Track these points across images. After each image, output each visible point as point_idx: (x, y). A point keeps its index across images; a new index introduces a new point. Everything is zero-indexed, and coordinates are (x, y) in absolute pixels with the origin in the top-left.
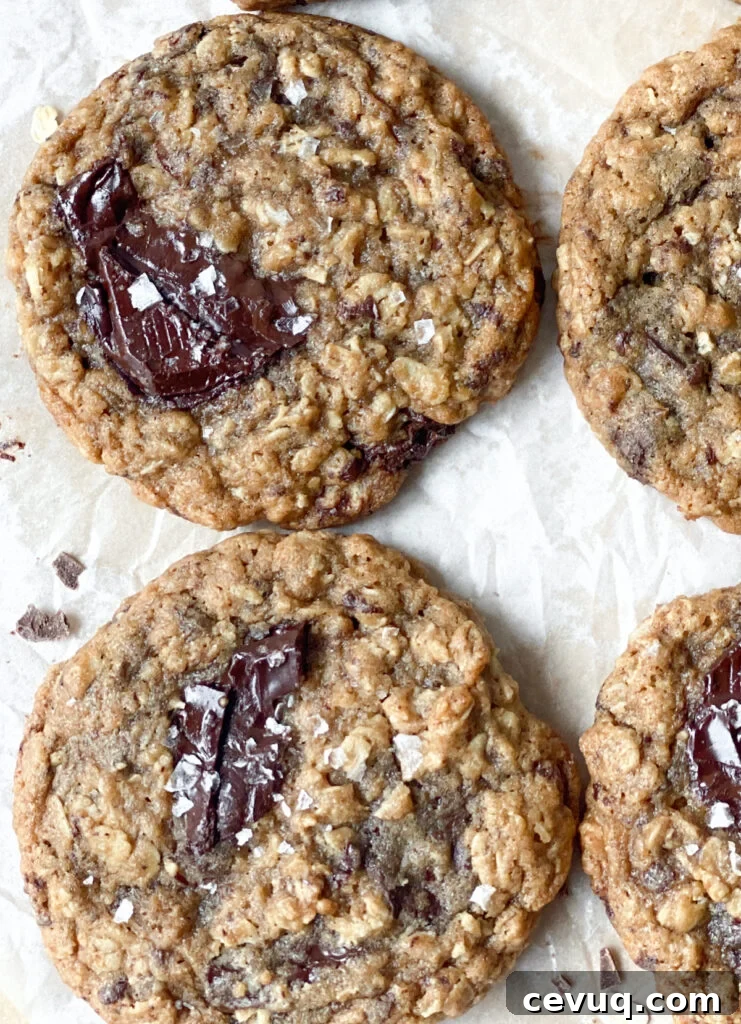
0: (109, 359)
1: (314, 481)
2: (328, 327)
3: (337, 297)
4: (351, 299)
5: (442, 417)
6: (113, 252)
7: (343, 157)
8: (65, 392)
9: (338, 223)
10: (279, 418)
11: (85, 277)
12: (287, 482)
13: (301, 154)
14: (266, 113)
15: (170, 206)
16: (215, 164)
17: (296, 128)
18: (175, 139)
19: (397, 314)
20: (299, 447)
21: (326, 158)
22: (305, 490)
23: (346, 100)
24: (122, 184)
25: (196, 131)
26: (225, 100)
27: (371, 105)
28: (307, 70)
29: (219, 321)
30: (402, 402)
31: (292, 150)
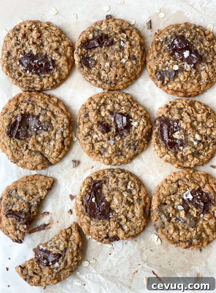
0: (86, 205)
1: (100, 236)
2: (114, 219)
3: (118, 216)
4: (119, 217)
5: (120, 238)
6: (94, 192)
7: (129, 199)
8: (78, 205)
9: (123, 207)
10: (101, 226)
11: (89, 193)
12: (97, 234)
13: (124, 196)
14: (123, 188)
15: (105, 191)
16: (113, 190)
17: (126, 192)
18: (111, 183)
19: (123, 223)
20: (101, 231)
21: (127, 198)
22: (98, 236)
23: (134, 192)
24: (101, 185)
25: (114, 184)
26: (119, 183)
27: (137, 195)
28: (132, 186)
29: (102, 209)
30: (117, 234)
31: (124, 194)
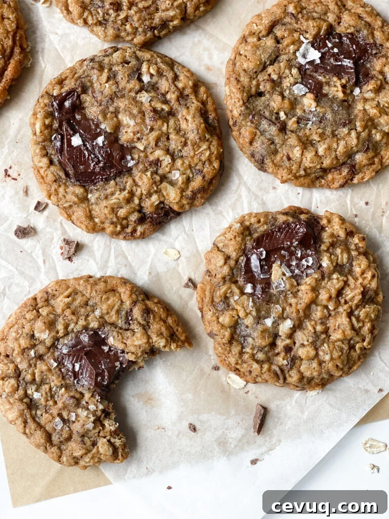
0: (60, 162)
1: (125, 222)
2: (141, 166)
3: (146, 156)
4: (151, 158)
5: (176, 208)
6: (69, 123)
7: (159, 106)
8: (42, 171)
9: (152, 129)
10: (116, 196)
11: (56, 131)
12: (115, 220)
13: (143, 101)
14: (134, 84)
15: (92, 111)
16: (112, 99)
17: (144, 92)
18: (99, 86)
19: (167, 167)
20: (121, 208)
21: (153, 105)
22: (121, 225)
23: (164, 85)
24: (76, 100)
25: (107, 85)
26: (119, 77)
27: (173, 88)
28: (152, 71)
29: (102, 156)
30: (162, 199)
31: (140, 99)
